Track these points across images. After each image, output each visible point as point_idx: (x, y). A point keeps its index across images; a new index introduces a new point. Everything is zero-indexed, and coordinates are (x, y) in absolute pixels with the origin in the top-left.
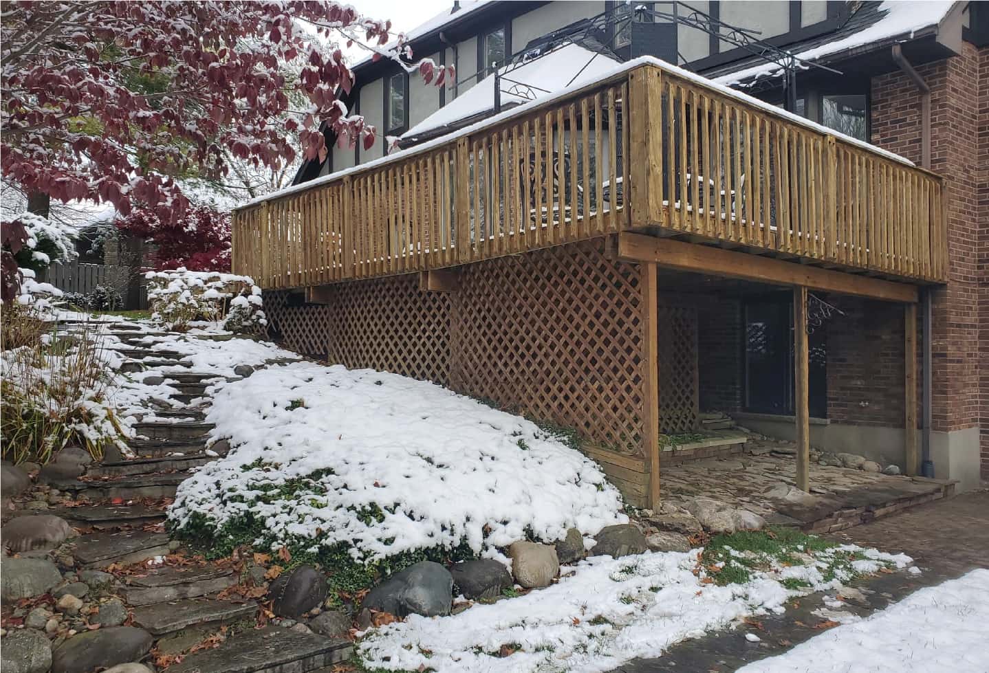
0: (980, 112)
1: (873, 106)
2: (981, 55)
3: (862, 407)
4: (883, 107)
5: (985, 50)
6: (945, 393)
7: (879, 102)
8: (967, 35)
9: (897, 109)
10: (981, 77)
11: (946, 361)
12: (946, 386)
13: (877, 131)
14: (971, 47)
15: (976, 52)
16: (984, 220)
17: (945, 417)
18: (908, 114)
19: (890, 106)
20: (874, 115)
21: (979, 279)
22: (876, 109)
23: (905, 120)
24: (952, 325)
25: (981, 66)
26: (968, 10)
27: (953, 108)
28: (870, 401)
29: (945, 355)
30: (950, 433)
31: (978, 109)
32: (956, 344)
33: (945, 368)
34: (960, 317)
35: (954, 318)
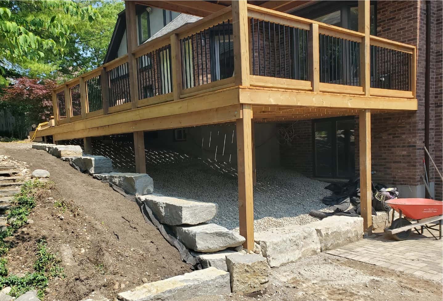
1: (378, 12)
4: (383, 12)
6: (415, 166)
7: (381, 9)
9: (391, 12)
11: (416, 149)
12: (416, 162)
13: (380, 26)
16: (439, 71)
17: (414, 178)
18: (397, 14)
19: (387, 10)
20: (379, 16)
21: (435, 104)
22: (380, 13)
23: (395, 18)
24: (419, 129)
29: (415, 146)
30: (417, 186)
31: (436, 9)
32: (422, 139)
33: (415, 153)
34: (424, 125)
35: (421, 126)
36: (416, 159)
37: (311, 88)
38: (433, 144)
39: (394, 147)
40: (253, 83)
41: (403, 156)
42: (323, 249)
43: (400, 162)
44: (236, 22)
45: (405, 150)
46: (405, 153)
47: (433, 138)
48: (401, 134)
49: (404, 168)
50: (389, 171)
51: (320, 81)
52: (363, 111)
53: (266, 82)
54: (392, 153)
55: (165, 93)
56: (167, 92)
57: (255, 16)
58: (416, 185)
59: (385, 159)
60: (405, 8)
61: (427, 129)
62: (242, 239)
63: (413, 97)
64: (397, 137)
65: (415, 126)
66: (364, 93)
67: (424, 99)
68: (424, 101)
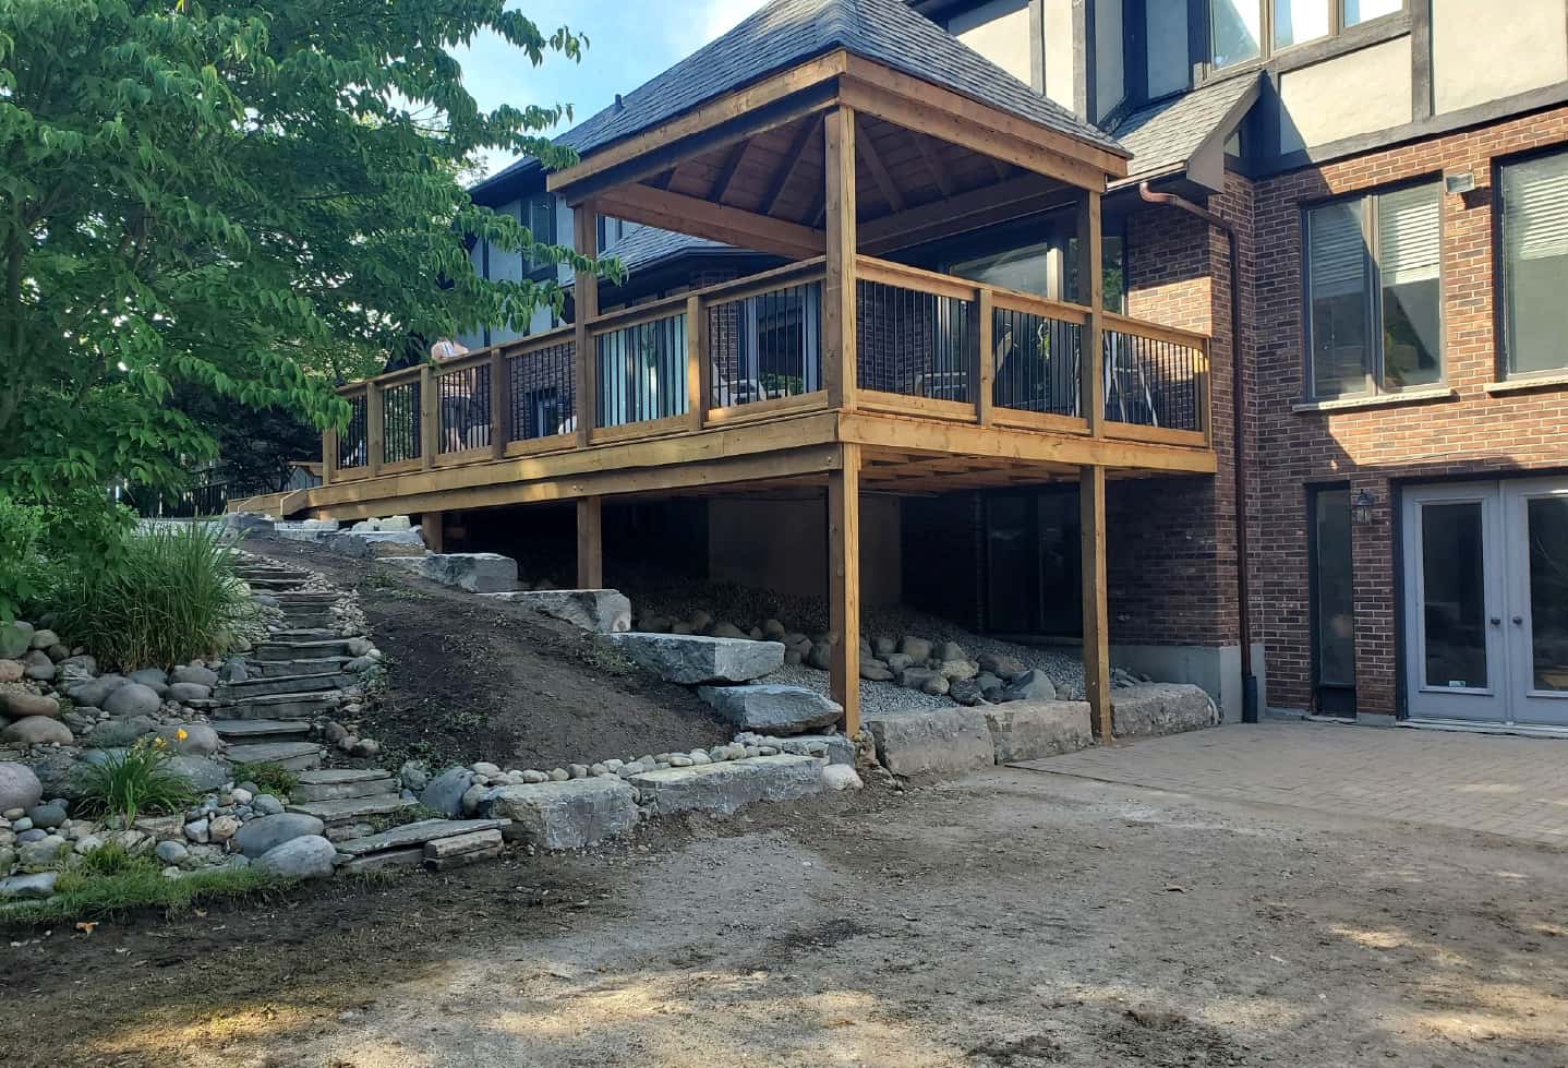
0: (1257, 257)
1: (1129, 251)
2: (1255, 188)
3: (1120, 622)
4: (1140, 252)
5: (1259, 183)
6: (1215, 600)
7: (1138, 245)
8: (1231, 165)
9: (1157, 254)
10: (1256, 215)
11: (1216, 562)
12: (1216, 593)
13: (1135, 281)
14: (1242, 180)
15: (1250, 186)
17: (1215, 630)
18: (1168, 261)
19: (1147, 250)
20: (1131, 261)
22: (1133, 254)
24: (1222, 517)
25: (1256, 202)
26: (1237, 135)
27: (1218, 254)
28: (1131, 614)
29: (1213, 556)
30: (1221, 648)
31: (1253, 255)
32: (1229, 541)
33: (1215, 570)
34: (1233, 507)
35: (1226, 508)
36: (1216, 585)
37: (974, 418)
38: (1258, 555)
39: (1170, 557)
40: (862, 404)
41: (1189, 578)
42: (1000, 758)
43: (1183, 593)
44: (834, 288)
45: (1193, 565)
46: (1192, 571)
47: (1257, 541)
48: (1182, 526)
49: (1191, 607)
50: (1159, 615)
51: (995, 404)
52: (1087, 470)
53: (888, 403)
54: (1166, 571)
55: (641, 419)
56: (646, 417)
57: (869, 276)
58: (1218, 645)
59: (1149, 586)
60: (1186, 249)
61: (1239, 518)
62: (837, 708)
63: (1204, 444)
64: (1173, 534)
65: (1213, 510)
66: (1088, 431)
67: (1232, 450)
68: (1232, 455)
